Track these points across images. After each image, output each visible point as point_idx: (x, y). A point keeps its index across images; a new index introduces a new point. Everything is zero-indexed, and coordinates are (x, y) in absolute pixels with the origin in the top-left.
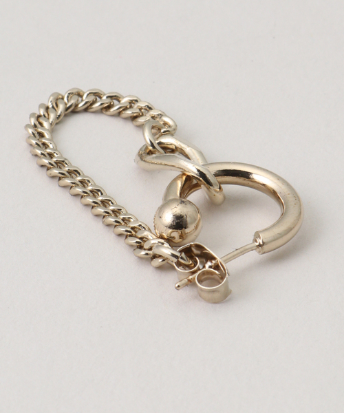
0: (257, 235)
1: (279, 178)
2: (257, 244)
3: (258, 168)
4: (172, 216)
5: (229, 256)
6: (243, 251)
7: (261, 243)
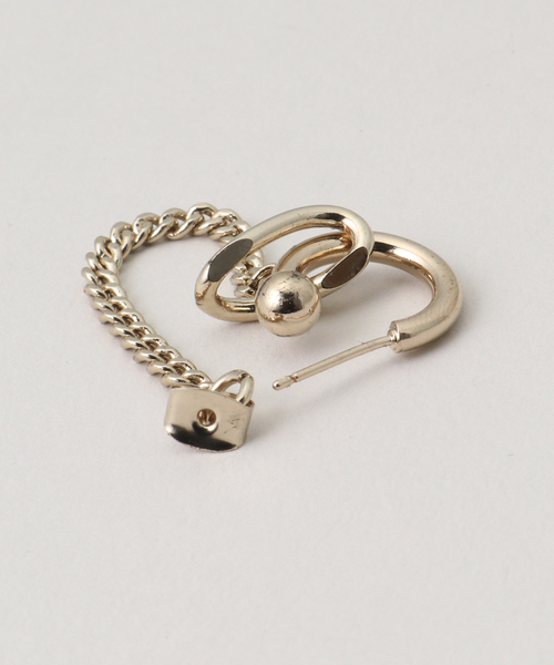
0: (394, 326)
1: (433, 255)
2: (392, 338)
3: (407, 240)
4: (278, 293)
5: (352, 351)
6: (372, 346)
7: (398, 338)
